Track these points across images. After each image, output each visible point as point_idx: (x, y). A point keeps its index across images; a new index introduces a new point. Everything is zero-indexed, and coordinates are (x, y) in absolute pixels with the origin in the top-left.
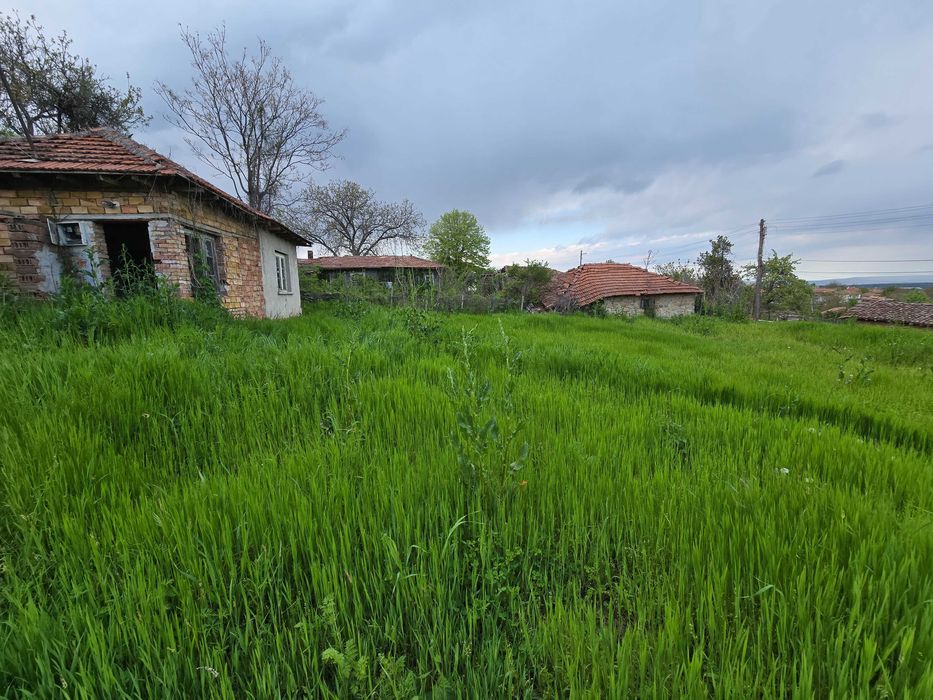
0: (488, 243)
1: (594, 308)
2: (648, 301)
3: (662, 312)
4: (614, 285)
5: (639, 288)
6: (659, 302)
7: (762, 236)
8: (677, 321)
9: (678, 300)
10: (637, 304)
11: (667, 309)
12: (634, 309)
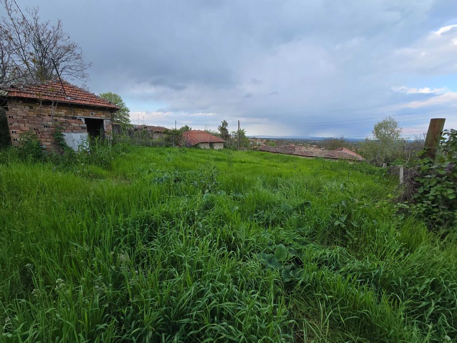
0: (129, 111)
1: (196, 146)
2: (211, 144)
3: (215, 148)
4: (201, 138)
5: (208, 140)
6: (214, 145)
7: (239, 125)
8: (220, 150)
9: (219, 144)
10: (208, 145)
11: (217, 147)
12: (207, 147)
